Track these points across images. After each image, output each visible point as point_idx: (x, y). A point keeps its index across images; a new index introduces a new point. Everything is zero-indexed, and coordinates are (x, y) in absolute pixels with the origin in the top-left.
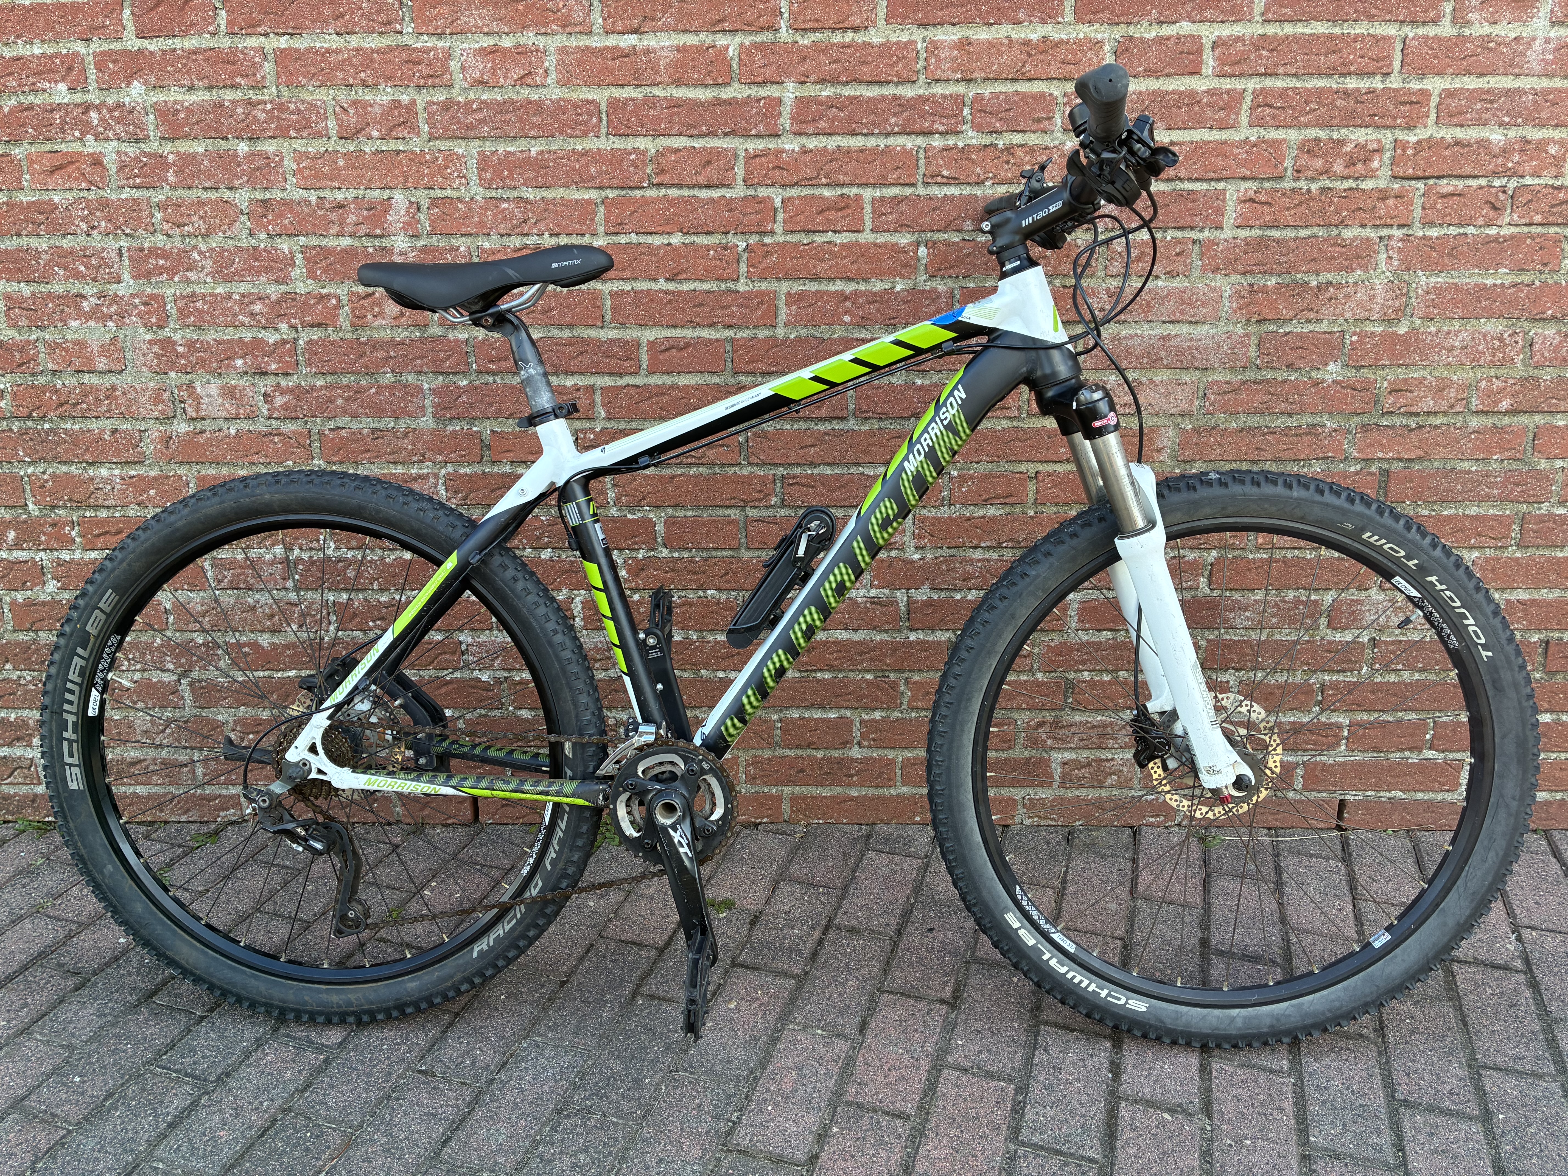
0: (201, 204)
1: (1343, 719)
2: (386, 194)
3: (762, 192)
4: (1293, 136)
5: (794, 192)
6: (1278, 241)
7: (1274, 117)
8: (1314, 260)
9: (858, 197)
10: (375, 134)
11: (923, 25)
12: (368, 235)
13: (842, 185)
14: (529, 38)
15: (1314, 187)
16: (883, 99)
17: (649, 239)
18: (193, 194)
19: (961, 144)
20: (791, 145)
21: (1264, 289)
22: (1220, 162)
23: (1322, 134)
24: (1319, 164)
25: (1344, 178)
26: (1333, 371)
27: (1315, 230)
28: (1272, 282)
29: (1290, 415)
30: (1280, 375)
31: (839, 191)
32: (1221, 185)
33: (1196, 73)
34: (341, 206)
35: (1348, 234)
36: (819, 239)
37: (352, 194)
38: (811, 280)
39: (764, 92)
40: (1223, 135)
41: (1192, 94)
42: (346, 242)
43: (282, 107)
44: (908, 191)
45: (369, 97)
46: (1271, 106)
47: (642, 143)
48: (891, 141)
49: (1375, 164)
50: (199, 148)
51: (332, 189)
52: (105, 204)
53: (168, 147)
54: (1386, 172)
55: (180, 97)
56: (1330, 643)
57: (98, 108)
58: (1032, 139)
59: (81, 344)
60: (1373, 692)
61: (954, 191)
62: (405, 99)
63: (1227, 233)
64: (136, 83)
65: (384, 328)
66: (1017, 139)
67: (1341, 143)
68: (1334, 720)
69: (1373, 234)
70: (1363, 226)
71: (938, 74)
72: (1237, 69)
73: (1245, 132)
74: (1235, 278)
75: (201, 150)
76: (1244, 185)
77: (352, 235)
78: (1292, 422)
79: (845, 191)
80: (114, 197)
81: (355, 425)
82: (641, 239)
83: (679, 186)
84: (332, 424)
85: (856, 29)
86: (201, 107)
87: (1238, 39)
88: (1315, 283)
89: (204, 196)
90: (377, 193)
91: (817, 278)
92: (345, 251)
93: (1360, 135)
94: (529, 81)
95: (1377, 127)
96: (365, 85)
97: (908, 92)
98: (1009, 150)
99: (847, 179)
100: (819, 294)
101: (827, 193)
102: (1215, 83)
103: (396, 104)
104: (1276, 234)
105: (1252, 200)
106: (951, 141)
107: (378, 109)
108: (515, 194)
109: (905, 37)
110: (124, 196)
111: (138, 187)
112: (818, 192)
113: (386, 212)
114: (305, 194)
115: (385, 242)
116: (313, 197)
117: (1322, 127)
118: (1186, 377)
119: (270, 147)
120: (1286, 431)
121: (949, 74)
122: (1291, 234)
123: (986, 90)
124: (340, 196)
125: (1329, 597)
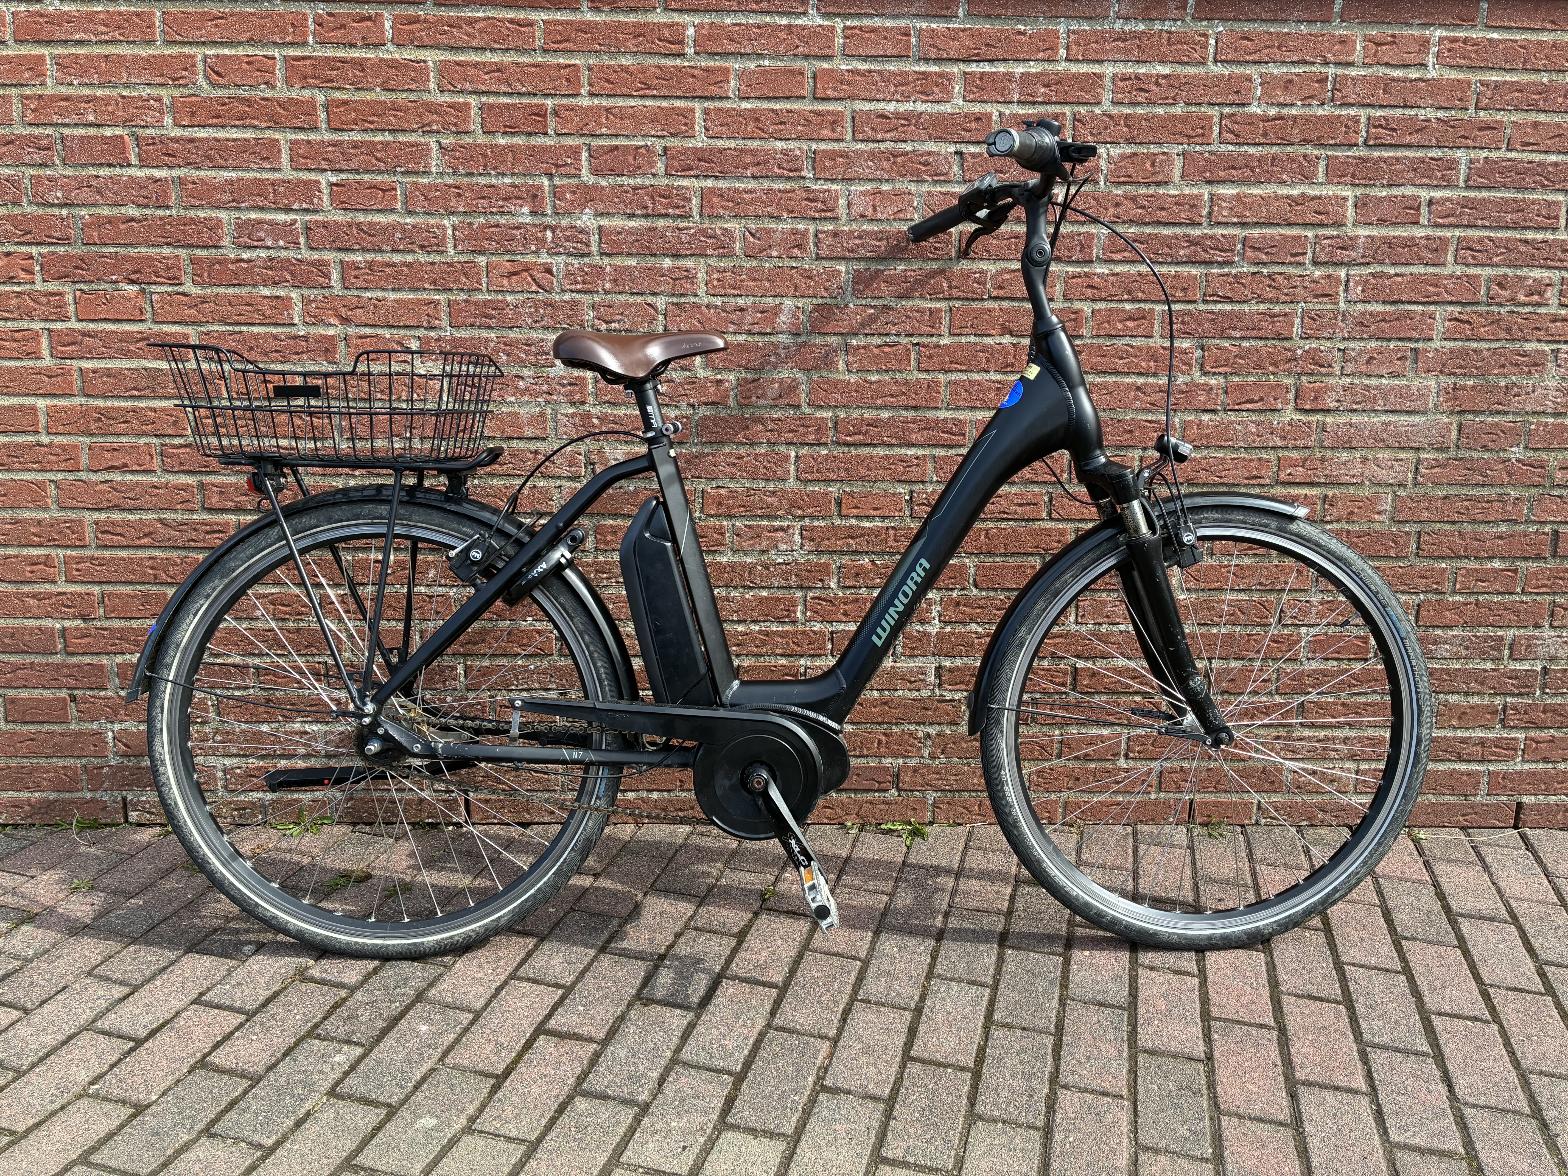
0: (628, 305)
1: (1520, 735)
2: (778, 301)
3: (1077, 305)
4: (1487, 271)
5: (1101, 305)
6: (1475, 351)
7: (1474, 258)
8: (1503, 366)
9: (1152, 311)
10: (775, 253)
11: (1210, 182)
12: (759, 333)
13: (1140, 301)
14: (903, 185)
15: (1503, 310)
16: (1176, 237)
17: (985, 340)
18: (622, 298)
19: (1234, 271)
20: (1102, 270)
21: (1464, 388)
22: (1432, 289)
23: (1509, 272)
24: (1506, 294)
25: (1525, 305)
26: (1516, 452)
27: (1503, 343)
28: (1470, 382)
29: (1483, 486)
30: (1475, 455)
31: (1137, 306)
32: (1433, 308)
33: (1416, 223)
34: (742, 310)
35: (1529, 347)
36: (1119, 342)
37: (750, 301)
38: (1111, 374)
39: (1083, 229)
40: (1436, 270)
41: (1413, 239)
42: (741, 338)
43: (703, 232)
44: (1191, 307)
45: (773, 226)
46: (1472, 249)
47: (985, 266)
48: (1179, 269)
49: (1548, 294)
50: (632, 262)
51: (734, 296)
52: (550, 304)
53: (606, 261)
54: (1554, 301)
55: (621, 223)
56: (1512, 670)
57: (553, 229)
58: (1290, 270)
59: (514, 416)
60: (1544, 712)
61: (1227, 307)
62: (801, 227)
63: (1437, 344)
64: (587, 210)
65: (764, 406)
66: (1278, 269)
67: (1525, 278)
68: (1513, 735)
69: (1547, 348)
70: (1539, 341)
71: (1221, 219)
72: (1446, 221)
73: (1452, 268)
74: (1443, 379)
75: (634, 263)
76: (1450, 308)
77: (749, 333)
78: (1485, 492)
79: (1142, 305)
80: (557, 298)
81: (732, 485)
82: (977, 339)
83: (1012, 299)
84: (714, 484)
85: (1157, 184)
86: (638, 231)
87: (1448, 199)
88: (1502, 384)
89: (632, 299)
90: (770, 300)
91: (1116, 373)
92: (739, 345)
93: (1537, 273)
94: (901, 216)
95: (1549, 268)
96: (771, 217)
97: (1196, 232)
98: (1270, 277)
99: (1144, 296)
100: (1117, 385)
101: (1128, 306)
102: (1430, 232)
103: (794, 232)
104: (1474, 345)
105: (1456, 319)
106: (1226, 270)
107: (779, 235)
108: (881, 302)
109: (1195, 191)
110: (566, 298)
111: (578, 291)
112: (1120, 305)
113: (776, 315)
114: (713, 299)
115: (773, 338)
116: (718, 301)
117: (1509, 266)
118: (1402, 455)
119: (689, 263)
120: (1478, 499)
121: (1229, 220)
122: (1485, 345)
123: (1256, 232)
124: (741, 301)
125: (1510, 633)
